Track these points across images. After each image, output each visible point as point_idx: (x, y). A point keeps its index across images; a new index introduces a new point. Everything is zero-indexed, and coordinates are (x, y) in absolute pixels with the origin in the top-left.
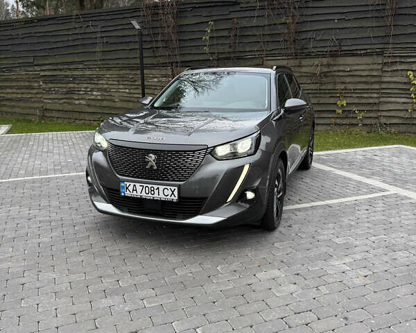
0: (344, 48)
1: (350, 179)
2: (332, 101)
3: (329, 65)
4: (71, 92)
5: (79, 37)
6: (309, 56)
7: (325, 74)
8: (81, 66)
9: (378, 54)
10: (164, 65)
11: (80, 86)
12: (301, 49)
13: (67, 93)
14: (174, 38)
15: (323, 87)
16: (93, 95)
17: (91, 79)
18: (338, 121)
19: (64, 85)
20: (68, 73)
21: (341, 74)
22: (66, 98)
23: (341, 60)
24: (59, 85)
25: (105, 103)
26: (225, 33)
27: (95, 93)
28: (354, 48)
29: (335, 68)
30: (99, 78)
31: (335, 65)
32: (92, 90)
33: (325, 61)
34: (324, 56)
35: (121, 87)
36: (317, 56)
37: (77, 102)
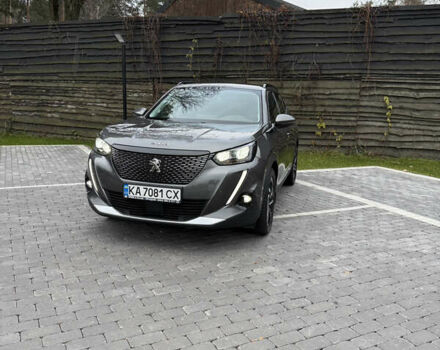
0: (324, 72)
1: (332, 194)
2: (312, 123)
3: (309, 88)
4: (43, 104)
5: (55, 47)
6: (290, 78)
7: (305, 97)
8: (56, 78)
9: (357, 79)
10: (146, 80)
11: (54, 98)
12: (283, 71)
13: (38, 105)
14: (156, 53)
15: (304, 109)
16: (66, 108)
17: (66, 91)
18: (318, 143)
19: (36, 97)
20: (41, 84)
21: (321, 97)
22: (38, 111)
23: (321, 84)
24: (30, 97)
25: (80, 117)
26: (209, 52)
27: (69, 106)
28: (333, 72)
29: (315, 91)
30: (74, 90)
31: (315, 88)
32: (67, 103)
33: (306, 84)
34: (305, 79)
35: (98, 100)
36: (298, 79)
37: (49, 115)
